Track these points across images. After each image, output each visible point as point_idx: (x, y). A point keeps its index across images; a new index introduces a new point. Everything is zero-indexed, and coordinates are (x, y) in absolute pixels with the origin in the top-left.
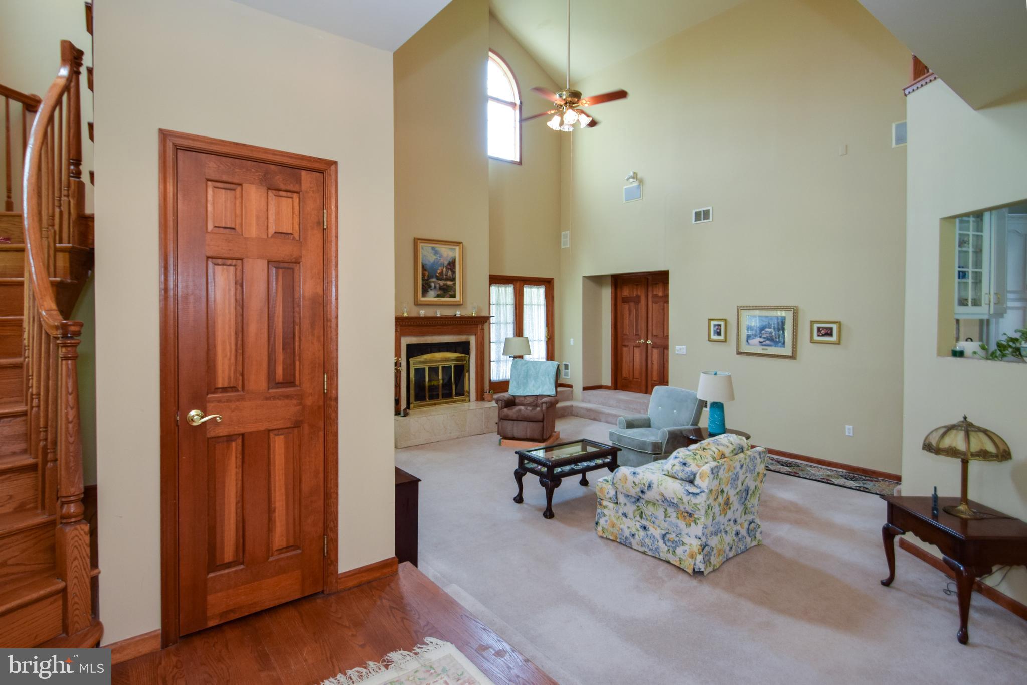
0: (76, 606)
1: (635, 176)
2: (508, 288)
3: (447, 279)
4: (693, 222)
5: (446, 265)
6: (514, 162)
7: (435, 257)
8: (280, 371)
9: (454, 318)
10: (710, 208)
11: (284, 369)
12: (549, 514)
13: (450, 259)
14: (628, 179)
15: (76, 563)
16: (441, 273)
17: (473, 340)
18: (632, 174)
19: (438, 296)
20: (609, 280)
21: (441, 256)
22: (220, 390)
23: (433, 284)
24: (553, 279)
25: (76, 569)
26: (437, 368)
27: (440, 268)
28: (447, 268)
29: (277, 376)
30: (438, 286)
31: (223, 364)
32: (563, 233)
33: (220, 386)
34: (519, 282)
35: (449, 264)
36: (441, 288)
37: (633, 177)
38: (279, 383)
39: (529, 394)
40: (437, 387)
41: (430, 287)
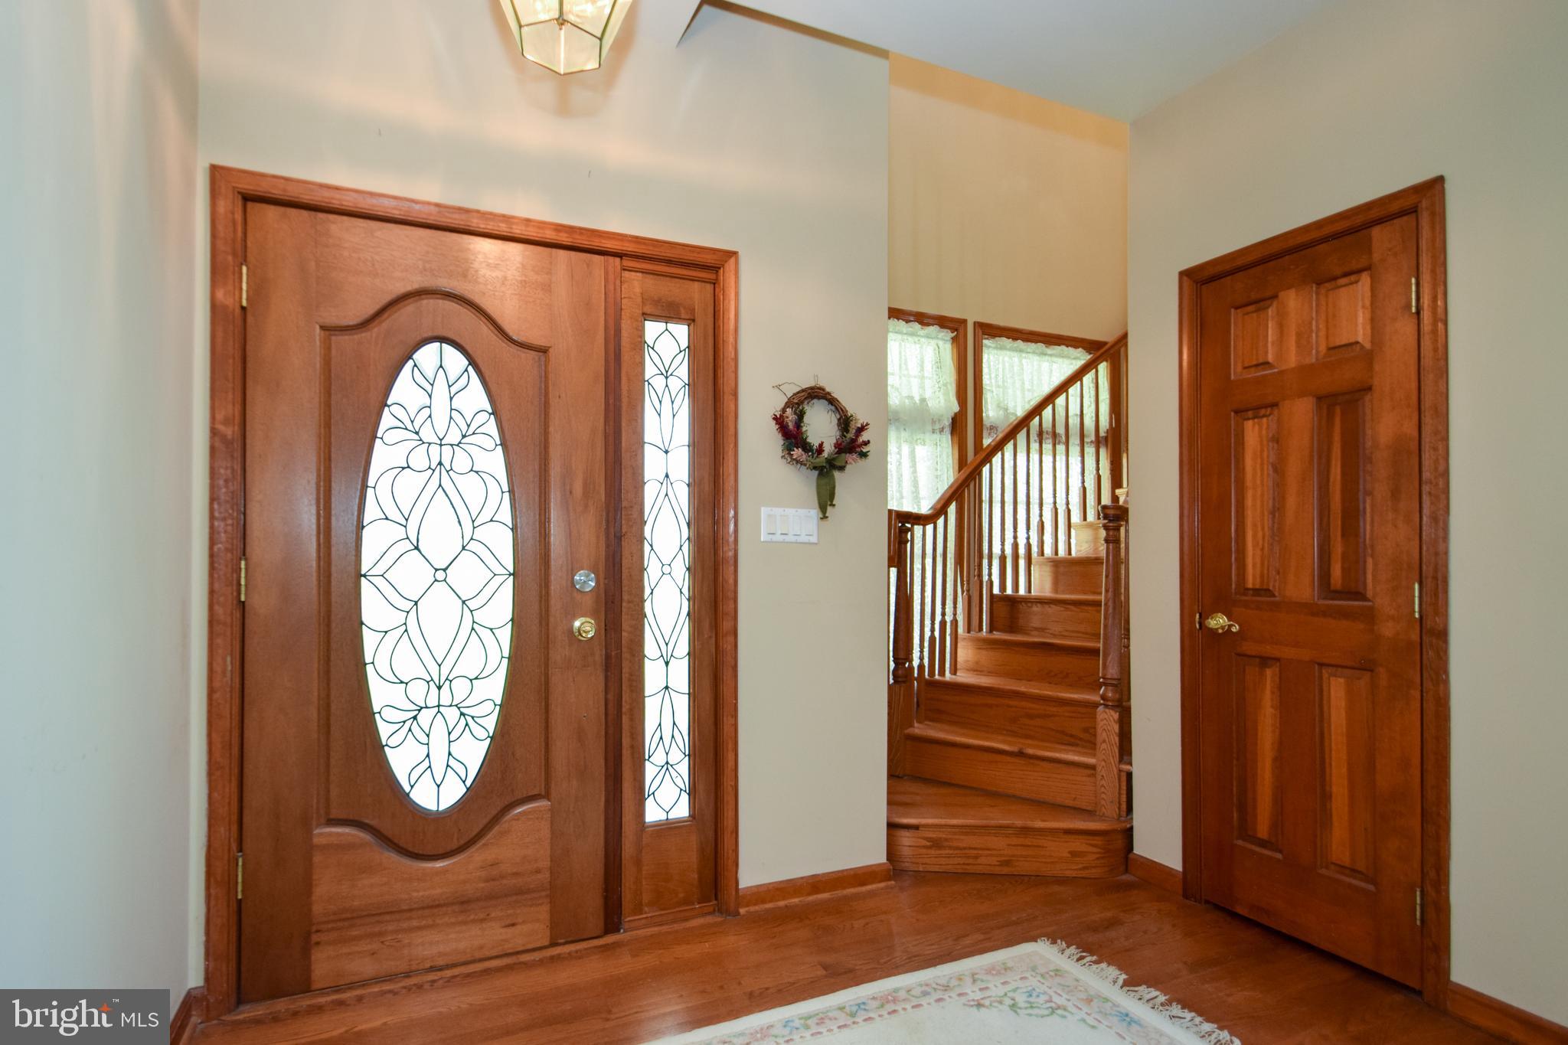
0: (1103, 789)
8: (1337, 571)
11: (1343, 569)
15: (1104, 746)
22: (1251, 592)
25: (1104, 752)
29: (1332, 581)
31: (1254, 555)
33: (1250, 585)
38: (1335, 592)
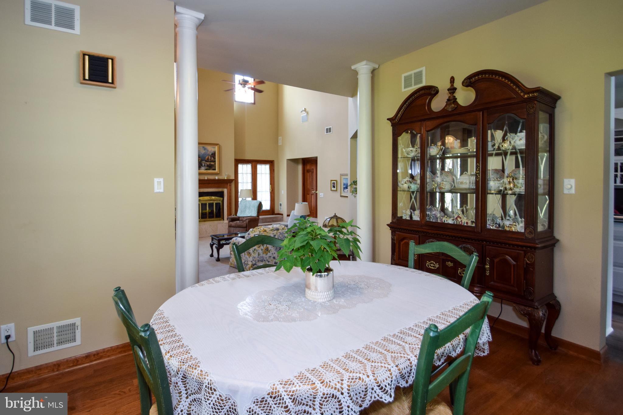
1: (305, 110)
2: (248, 165)
3: (211, 162)
4: (326, 134)
5: (210, 155)
6: (252, 103)
7: (204, 151)
9: (215, 180)
10: (331, 127)
12: (218, 260)
13: (212, 152)
14: (301, 112)
16: (208, 159)
17: (225, 191)
18: (304, 109)
19: (206, 169)
20: (301, 161)
21: (208, 151)
23: (203, 164)
24: (274, 161)
26: (206, 204)
27: (207, 157)
28: (211, 157)
30: (206, 165)
32: (279, 138)
34: (254, 163)
35: (212, 154)
36: (208, 166)
37: (304, 111)
39: (246, 216)
40: (206, 213)
41: (202, 165)
